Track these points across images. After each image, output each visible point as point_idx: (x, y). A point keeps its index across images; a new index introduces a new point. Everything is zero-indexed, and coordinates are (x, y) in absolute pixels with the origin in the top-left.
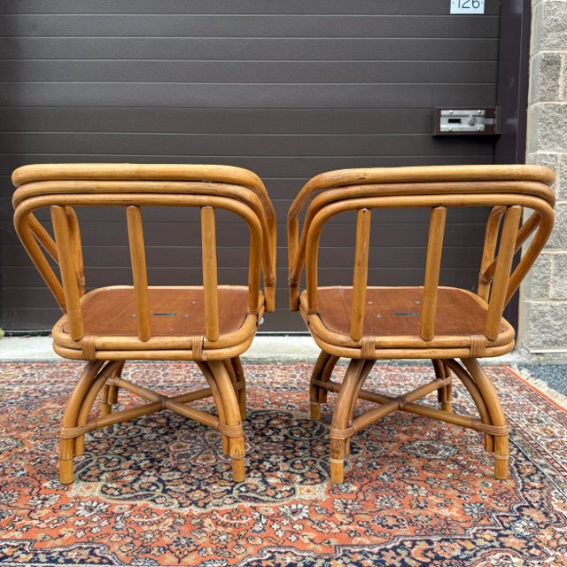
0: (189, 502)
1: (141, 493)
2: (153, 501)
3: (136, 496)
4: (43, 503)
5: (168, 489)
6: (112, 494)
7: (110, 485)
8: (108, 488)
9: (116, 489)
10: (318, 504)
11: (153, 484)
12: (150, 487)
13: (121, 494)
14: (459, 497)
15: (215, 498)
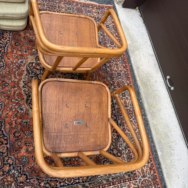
0: (26, 83)
1: (30, 71)
2: (27, 75)
3: (29, 71)
4: (24, 52)
5: (33, 77)
6: (29, 65)
7: (34, 64)
8: (32, 64)
9: (32, 65)
10: (26, 115)
11: (35, 74)
12: (34, 73)
13: (29, 67)
14: (33, 156)
15: (28, 89)
